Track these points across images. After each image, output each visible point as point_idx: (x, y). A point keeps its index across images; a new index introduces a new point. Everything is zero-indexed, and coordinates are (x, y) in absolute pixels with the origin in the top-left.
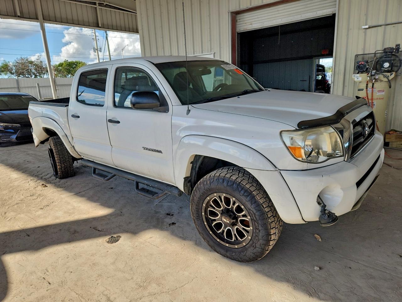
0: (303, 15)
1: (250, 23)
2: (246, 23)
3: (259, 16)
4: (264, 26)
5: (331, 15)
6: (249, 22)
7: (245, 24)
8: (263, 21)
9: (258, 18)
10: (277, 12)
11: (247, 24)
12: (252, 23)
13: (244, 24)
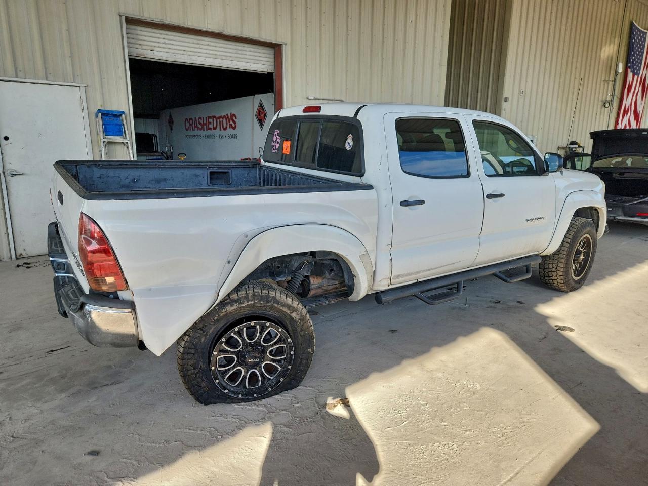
0: (235, 63)
1: (151, 48)
2: (140, 44)
3: (167, 41)
4: (177, 60)
5: (266, 73)
6: (148, 46)
7: (140, 47)
8: (176, 52)
9: (165, 43)
10: (197, 46)
11: (144, 47)
12: (156, 49)
13: (137, 44)
